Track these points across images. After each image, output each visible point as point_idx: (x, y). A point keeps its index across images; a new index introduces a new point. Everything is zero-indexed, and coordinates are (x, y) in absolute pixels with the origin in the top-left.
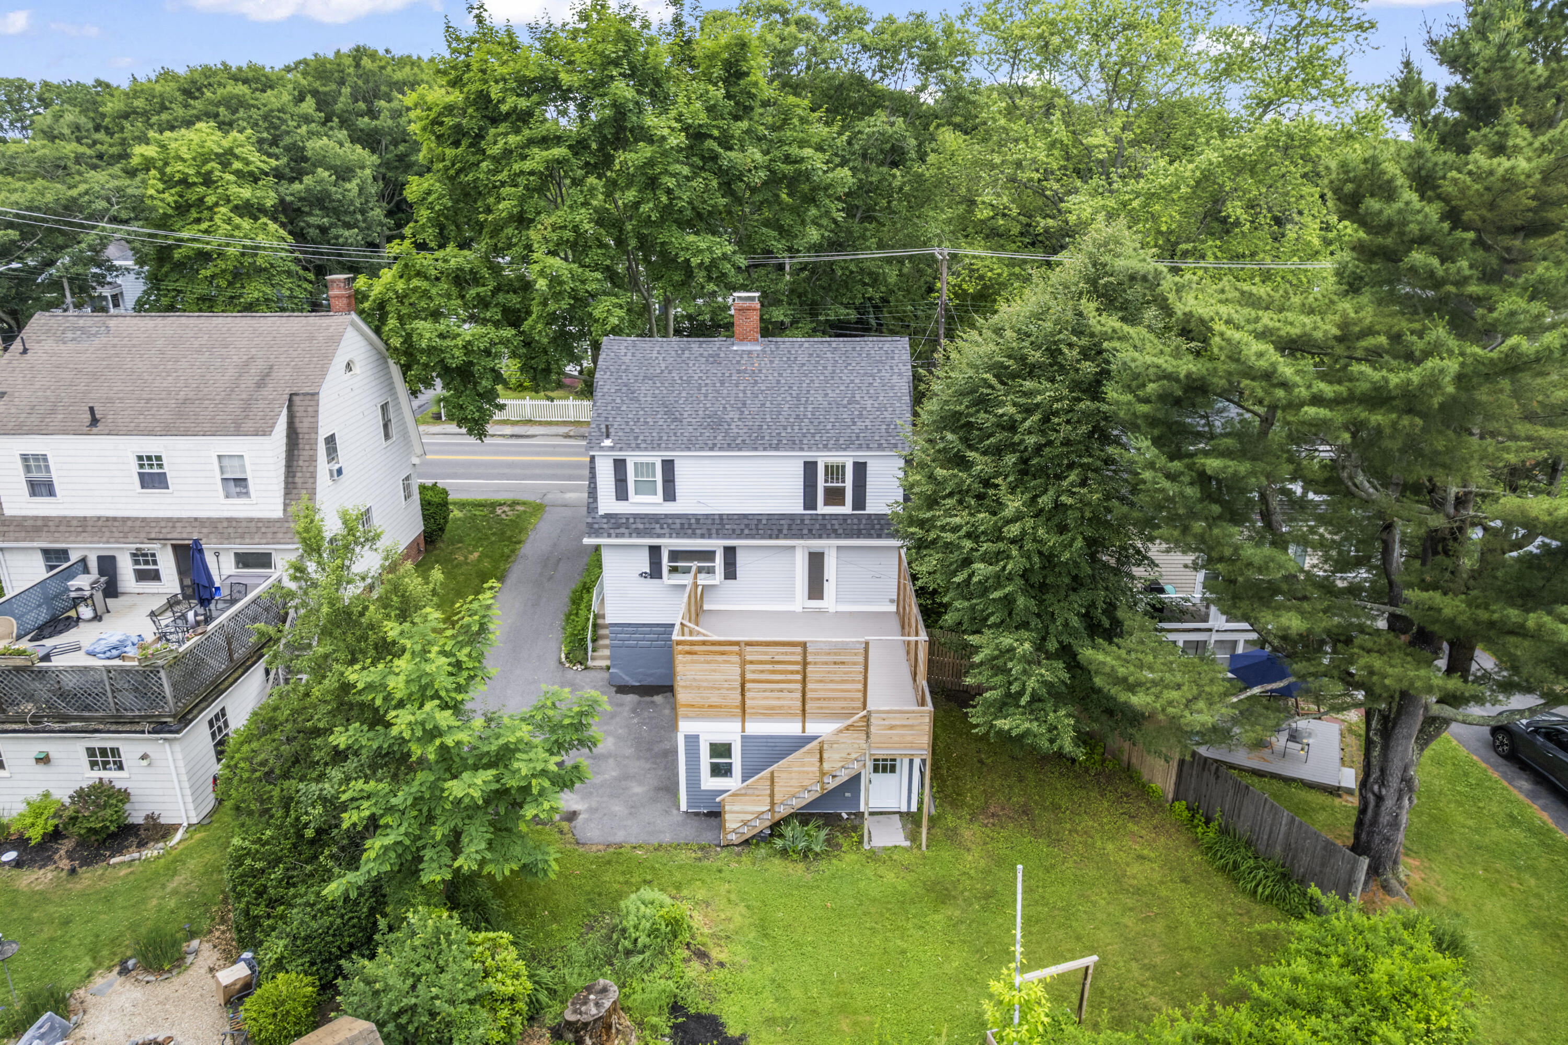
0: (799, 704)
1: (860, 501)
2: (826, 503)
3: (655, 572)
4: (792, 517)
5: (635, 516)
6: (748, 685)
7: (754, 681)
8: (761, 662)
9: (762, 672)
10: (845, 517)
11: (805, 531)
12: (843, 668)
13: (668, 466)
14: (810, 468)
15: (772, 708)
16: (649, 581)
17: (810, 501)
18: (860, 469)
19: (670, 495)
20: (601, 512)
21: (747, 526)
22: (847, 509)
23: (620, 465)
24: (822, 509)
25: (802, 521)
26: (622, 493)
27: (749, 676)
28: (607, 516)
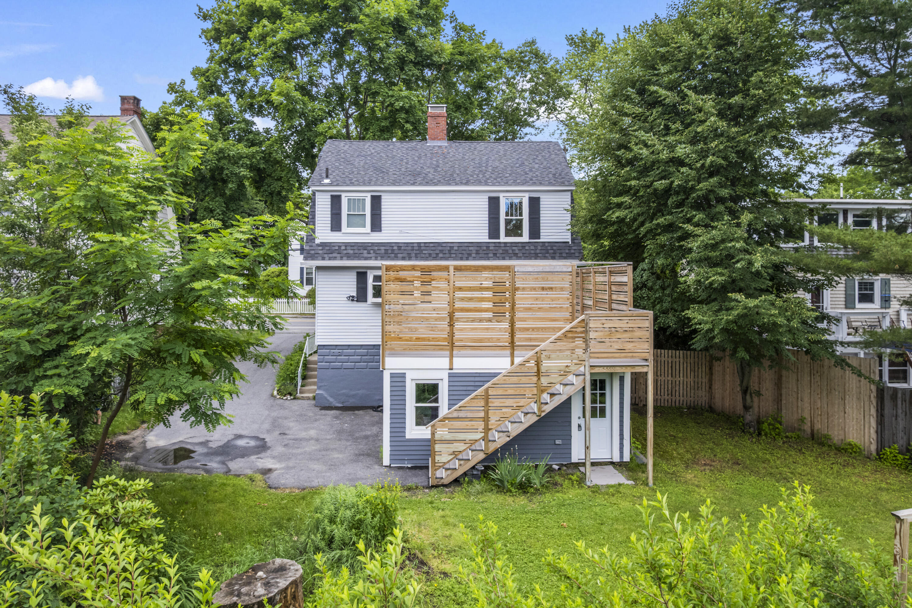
0: (507, 336)
1: (535, 232)
2: (507, 235)
3: (361, 297)
4: (479, 245)
5: (347, 245)
6: (457, 315)
7: (462, 310)
8: (470, 289)
9: (471, 299)
10: (523, 245)
11: (491, 255)
12: (551, 294)
13: (376, 201)
14: (494, 203)
15: (481, 340)
16: (355, 304)
17: (494, 232)
18: (535, 203)
19: (376, 226)
20: (317, 241)
21: (441, 251)
22: (525, 238)
23: (336, 200)
24: (503, 239)
25: (488, 247)
26: (336, 226)
27: (458, 305)
28: (323, 245)
